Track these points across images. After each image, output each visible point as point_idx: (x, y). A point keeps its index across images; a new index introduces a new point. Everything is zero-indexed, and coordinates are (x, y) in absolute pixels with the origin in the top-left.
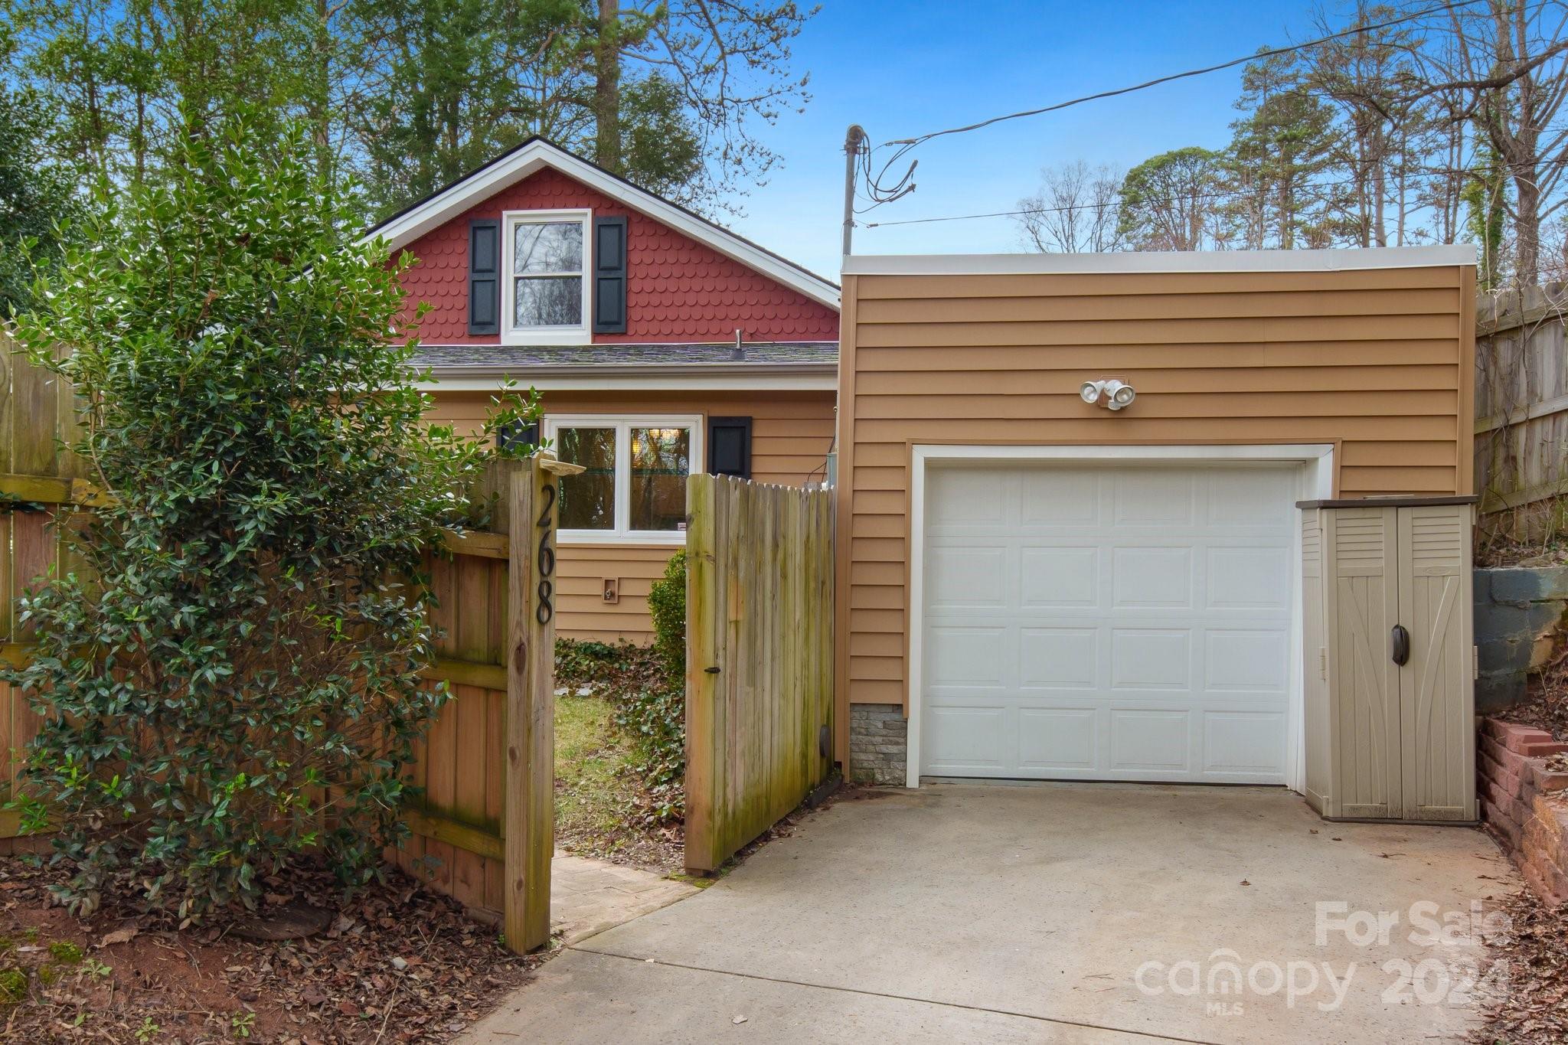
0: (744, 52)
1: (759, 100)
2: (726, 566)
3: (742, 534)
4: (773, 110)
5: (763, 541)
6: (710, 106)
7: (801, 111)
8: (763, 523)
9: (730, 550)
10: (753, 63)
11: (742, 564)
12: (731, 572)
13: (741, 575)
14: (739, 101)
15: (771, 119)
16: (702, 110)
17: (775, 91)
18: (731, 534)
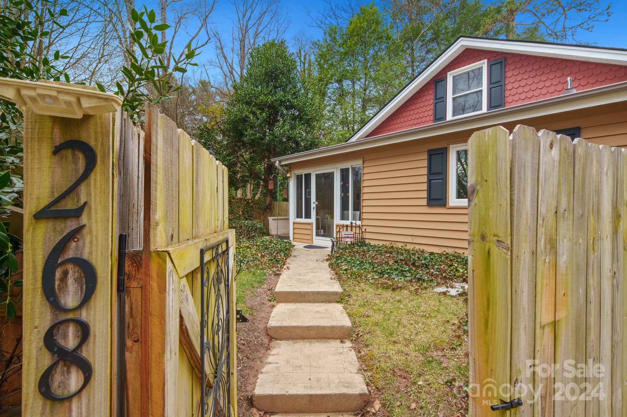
0: (575, 7)
1: (583, 24)
2: (534, 253)
3: (564, 205)
4: (591, 25)
5: (598, 213)
6: (558, 34)
7: (607, 21)
8: (599, 192)
9: (541, 230)
10: (580, 10)
11: (564, 246)
12: (544, 259)
13: (563, 259)
14: (573, 27)
15: (590, 30)
16: (554, 36)
17: (591, 17)
18: (543, 209)
